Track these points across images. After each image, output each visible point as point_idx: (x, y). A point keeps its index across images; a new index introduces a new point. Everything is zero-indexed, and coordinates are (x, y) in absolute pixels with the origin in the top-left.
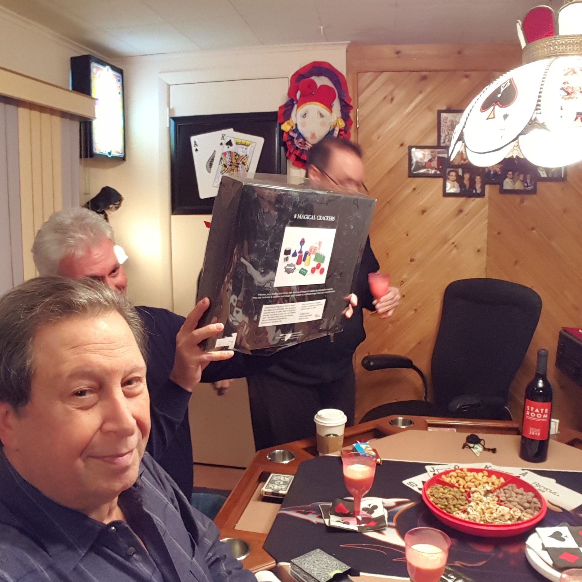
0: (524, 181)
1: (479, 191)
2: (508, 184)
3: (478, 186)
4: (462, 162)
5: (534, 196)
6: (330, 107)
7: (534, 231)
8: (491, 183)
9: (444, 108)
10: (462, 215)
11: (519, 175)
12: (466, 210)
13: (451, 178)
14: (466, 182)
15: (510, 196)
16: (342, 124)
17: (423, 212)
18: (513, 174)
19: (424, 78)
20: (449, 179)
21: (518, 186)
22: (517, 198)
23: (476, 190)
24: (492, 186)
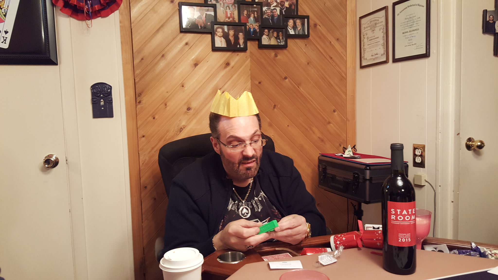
0: (278, 37)
1: (242, 46)
2: (265, 40)
3: (241, 41)
4: (227, 20)
5: (285, 51)
7: (287, 80)
8: (251, 39)
10: (229, 68)
11: (273, 32)
12: (232, 64)
13: (218, 34)
14: (232, 38)
15: (266, 51)
17: (196, 65)
18: (269, 32)
20: (216, 34)
21: (273, 42)
22: (272, 53)
23: (240, 45)
24: (252, 42)
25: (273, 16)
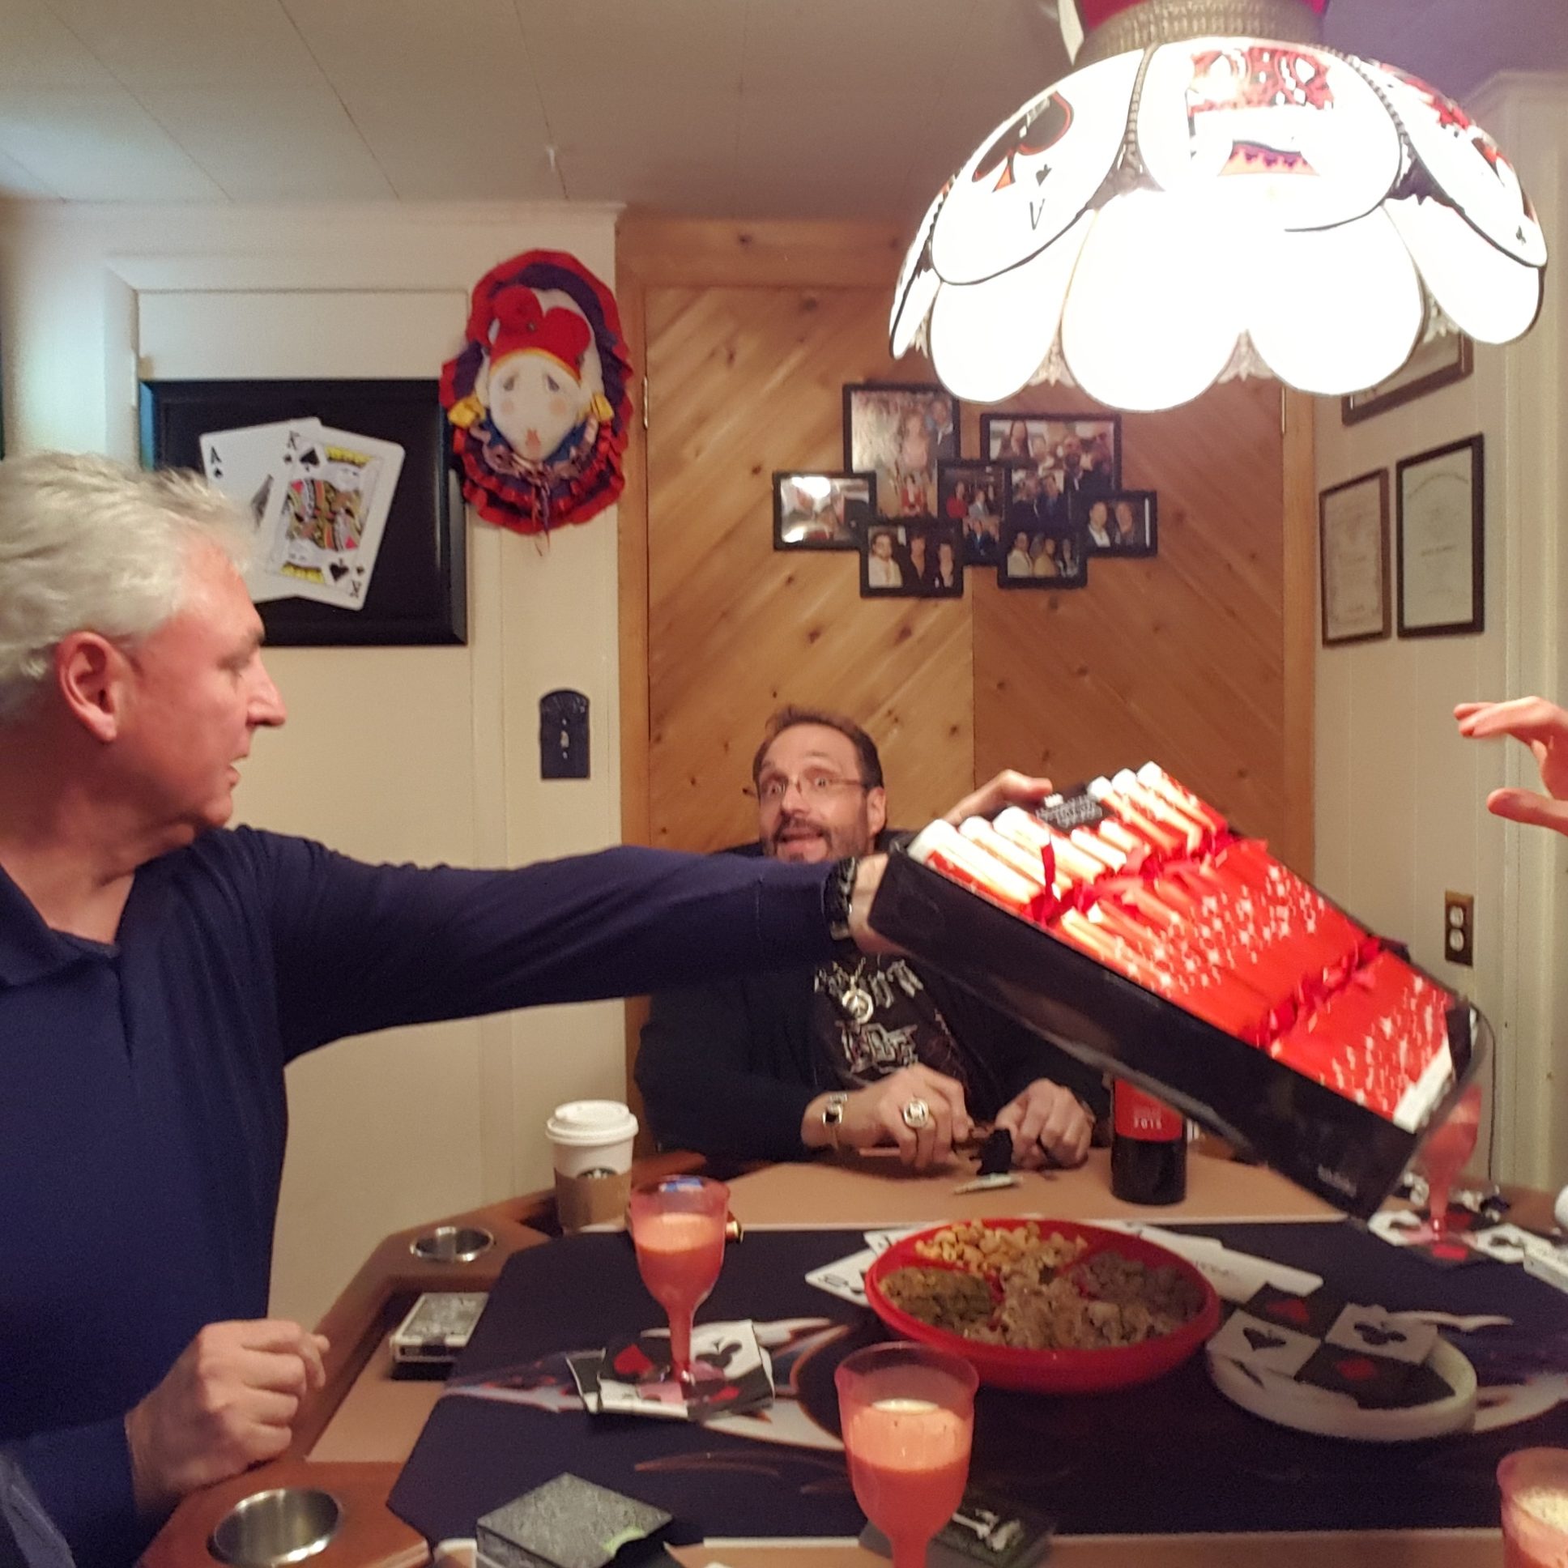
0: (1057, 555)
1: (948, 582)
2: (1018, 564)
3: (946, 568)
4: (907, 511)
5: (1081, 593)
6: (574, 364)
7: (1087, 679)
8: (976, 562)
9: (860, 380)
10: (909, 642)
11: (1043, 543)
12: (919, 630)
13: (880, 551)
14: (918, 562)
15: (1022, 595)
16: (606, 411)
17: (814, 635)
18: (1030, 540)
19: (810, 305)
20: (874, 553)
21: (1043, 568)
22: (1041, 599)
23: (942, 580)
24: (980, 569)
25: (1043, 497)
